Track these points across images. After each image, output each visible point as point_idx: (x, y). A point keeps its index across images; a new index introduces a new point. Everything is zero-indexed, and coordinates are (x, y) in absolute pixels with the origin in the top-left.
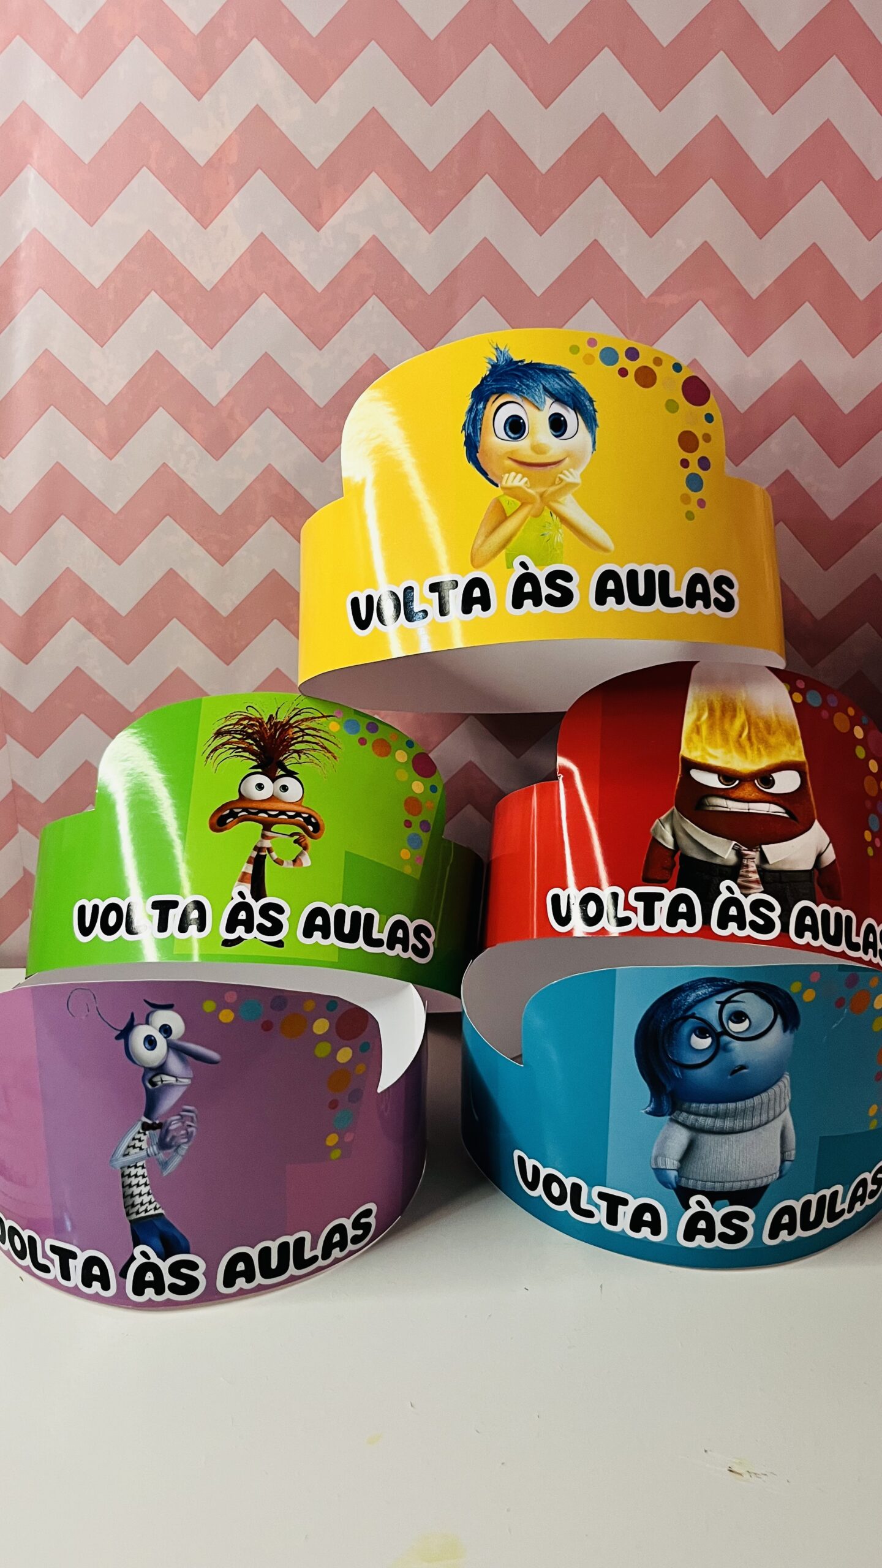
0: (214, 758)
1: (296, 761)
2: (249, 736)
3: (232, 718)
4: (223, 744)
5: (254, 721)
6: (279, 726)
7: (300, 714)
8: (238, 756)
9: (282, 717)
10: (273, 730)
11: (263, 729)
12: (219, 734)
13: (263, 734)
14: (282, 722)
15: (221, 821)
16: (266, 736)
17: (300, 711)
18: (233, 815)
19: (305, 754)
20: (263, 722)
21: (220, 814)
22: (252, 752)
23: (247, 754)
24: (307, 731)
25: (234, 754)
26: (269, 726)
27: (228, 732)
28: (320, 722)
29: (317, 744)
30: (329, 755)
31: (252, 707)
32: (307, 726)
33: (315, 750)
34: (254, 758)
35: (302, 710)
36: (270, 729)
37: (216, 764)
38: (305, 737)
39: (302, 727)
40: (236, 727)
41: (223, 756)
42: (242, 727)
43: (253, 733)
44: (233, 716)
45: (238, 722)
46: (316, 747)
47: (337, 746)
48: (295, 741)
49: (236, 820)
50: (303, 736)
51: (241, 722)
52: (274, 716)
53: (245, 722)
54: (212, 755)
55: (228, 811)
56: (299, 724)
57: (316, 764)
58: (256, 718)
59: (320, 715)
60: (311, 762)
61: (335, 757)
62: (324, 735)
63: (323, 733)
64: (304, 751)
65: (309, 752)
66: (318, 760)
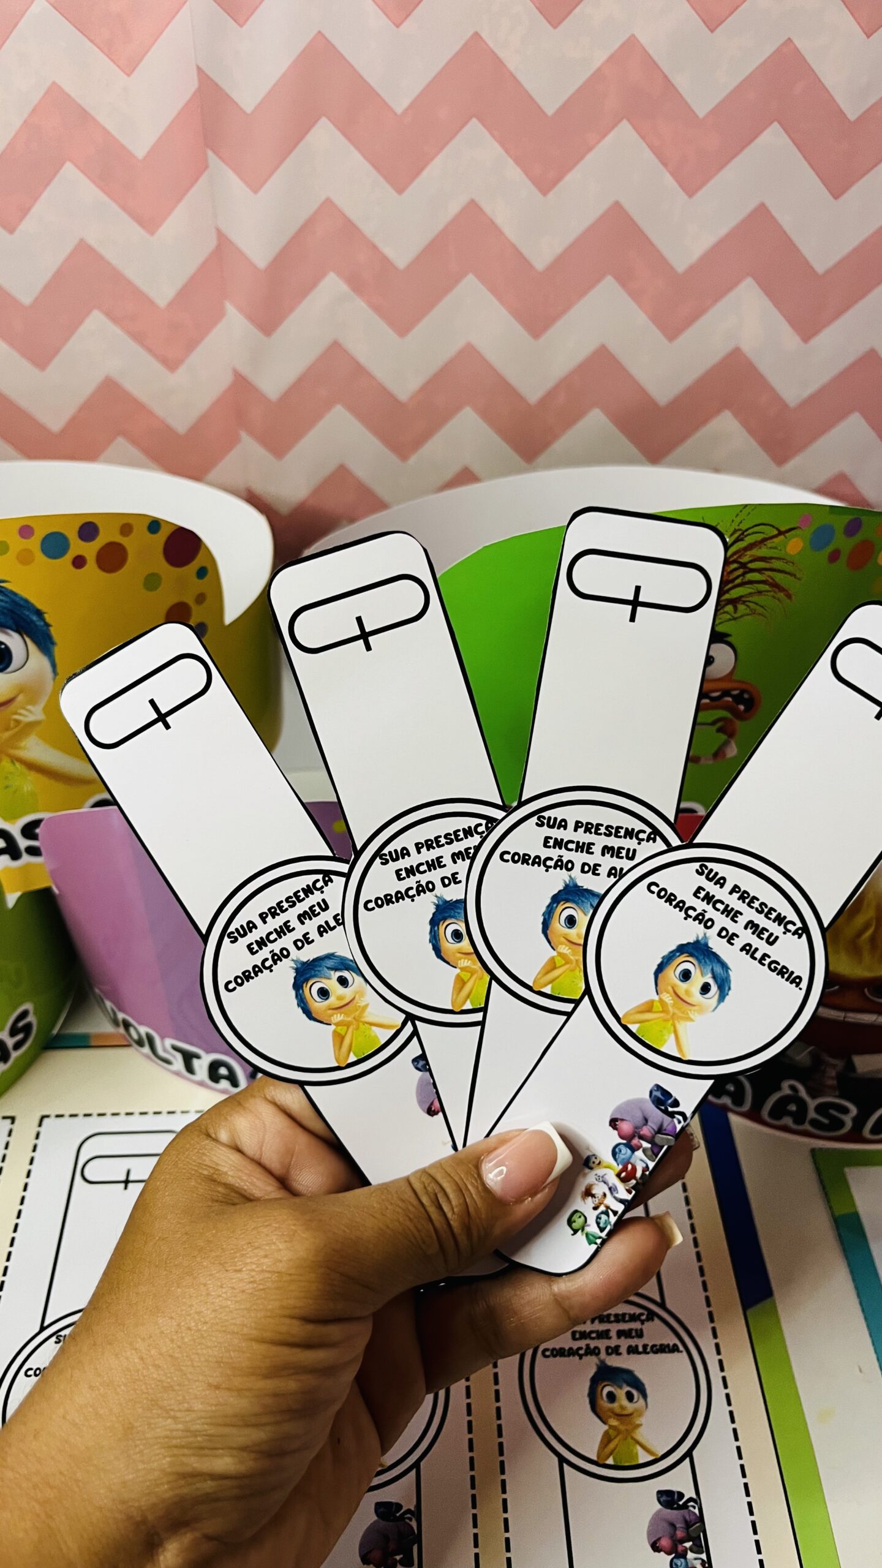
7: (742, 540)
24: (751, 565)
28: (774, 545)
30: (781, 595)
33: (760, 592)
38: (747, 575)
39: (745, 560)
46: (762, 587)
47: (794, 575)
56: (738, 558)
57: (760, 614)
59: (775, 532)
60: (753, 612)
61: (789, 596)
62: (776, 564)
63: (773, 561)
64: (744, 599)
65: (750, 599)
66: (762, 607)
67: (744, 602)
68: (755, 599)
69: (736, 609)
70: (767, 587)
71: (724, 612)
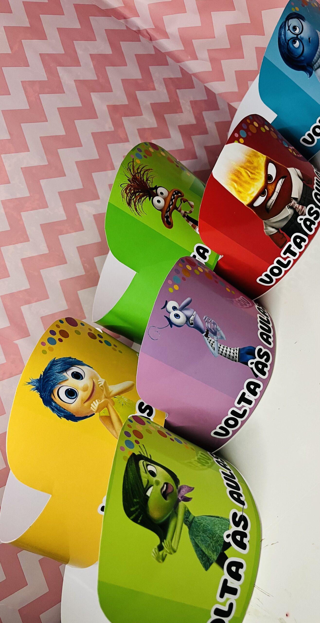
0: (140, 212)
1: (151, 183)
2: (135, 193)
3: (124, 195)
4: (135, 205)
5: (128, 188)
6: (134, 180)
7: (130, 169)
8: (142, 202)
9: (130, 177)
10: (135, 183)
11: (133, 186)
12: (129, 204)
13: (135, 187)
14: (132, 177)
15: (169, 224)
16: (137, 187)
17: (129, 169)
18: (167, 217)
19: (148, 178)
20: (130, 184)
21: (166, 222)
22: (143, 196)
23: (143, 199)
24: (139, 171)
25: (141, 203)
26: (133, 183)
27: (130, 200)
28: (135, 165)
29: (145, 172)
30: (150, 171)
31: (121, 185)
32: (136, 170)
33: (147, 174)
34: (145, 197)
35: (128, 167)
36: (134, 184)
37: (143, 213)
38: (141, 174)
39: (136, 172)
40: (128, 195)
41: (140, 208)
42: (129, 193)
43: (134, 191)
44: (123, 194)
45: (126, 194)
46: (146, 172)
47: (147, 166)
48: (142, 178)
49: (170, 217)
50: (140, 174)
51: (127, 192)
52: (128, 179)
53: (128, 191)
54: (138, 212)
55: (165, 219)
56: (135, 172)
58: (127, 186)
59: (132, 163)
61: (151, 169)
62: (141, 167)
63: (140, 167)
65: (148, 177)
66: (152, 175)
69: (149, 180)
71: (149, 183)
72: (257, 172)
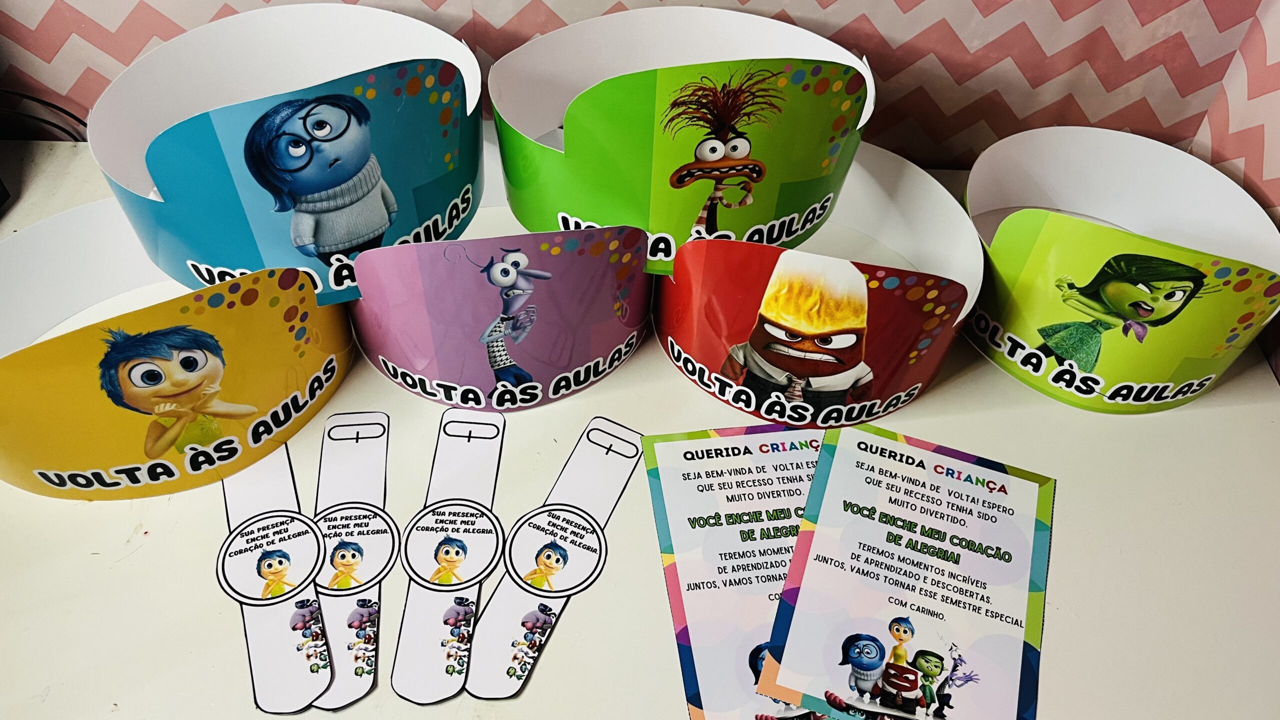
2: (704, 106)
3: (688, 89)
4: (680, 114)
5: (708, 92)
6: (732, 93)
7: (751, 79)
8: (693, 125)
9: (734, 85)
10: (726, 98)
11: (717, 98)
12: (676, 105)
13: (717, 101)
14: (735, 89)
15: (679, 181)
16: (719, 104)
17: (752, 76)
18: (690, 175)
20: (717, 91)
21: (679, 175)
22: (706, 120)
23: (701, 123)
24: (758, 94)
25: (690, 123)
26: (723, 95)
27: (684, 103)
28: (770, 82)
29: (765, 103)
30: (776, 111)
31: (706, 78)
32: (758, 88)
34: (708, 126)
35: (754, 74)
36: (723, 98)
37: (674, 132)
38: (755, 99)
39: (754, 90)
40: (692, 97)
41: (680, 126)
42: (697, 97)
43: (707, 103)
45: (692, 93)
47: (783, 99)
48: (746, 105)
49: (693, 179)
51: (696, 93)
52: (727, 85)
53: (699, 93)
54: (669, 126)
55: (685, 172)
56: (750, 89)
57: (764, 121)
58: (710, 88)
59: (771, 74)
60: (760, 121)
61: (780, 111)
62: (772, 93)
64: (754, 113)
65: (757, 113)
66: (765, 117)
67: (754, 115)
68: (760, 112)
69: (749, 118)
70: (767, 106)
71: (743, 121)
72: (824, 321)
